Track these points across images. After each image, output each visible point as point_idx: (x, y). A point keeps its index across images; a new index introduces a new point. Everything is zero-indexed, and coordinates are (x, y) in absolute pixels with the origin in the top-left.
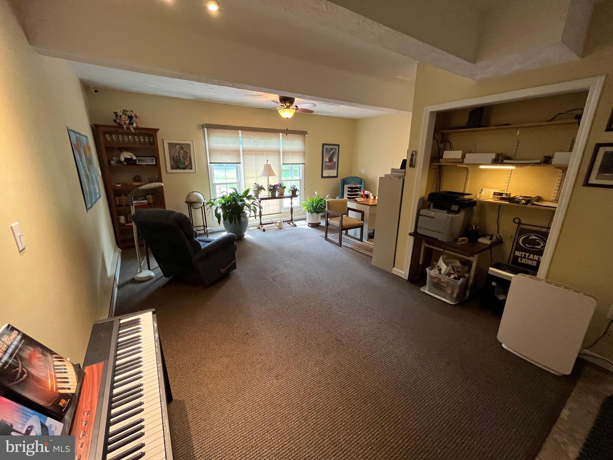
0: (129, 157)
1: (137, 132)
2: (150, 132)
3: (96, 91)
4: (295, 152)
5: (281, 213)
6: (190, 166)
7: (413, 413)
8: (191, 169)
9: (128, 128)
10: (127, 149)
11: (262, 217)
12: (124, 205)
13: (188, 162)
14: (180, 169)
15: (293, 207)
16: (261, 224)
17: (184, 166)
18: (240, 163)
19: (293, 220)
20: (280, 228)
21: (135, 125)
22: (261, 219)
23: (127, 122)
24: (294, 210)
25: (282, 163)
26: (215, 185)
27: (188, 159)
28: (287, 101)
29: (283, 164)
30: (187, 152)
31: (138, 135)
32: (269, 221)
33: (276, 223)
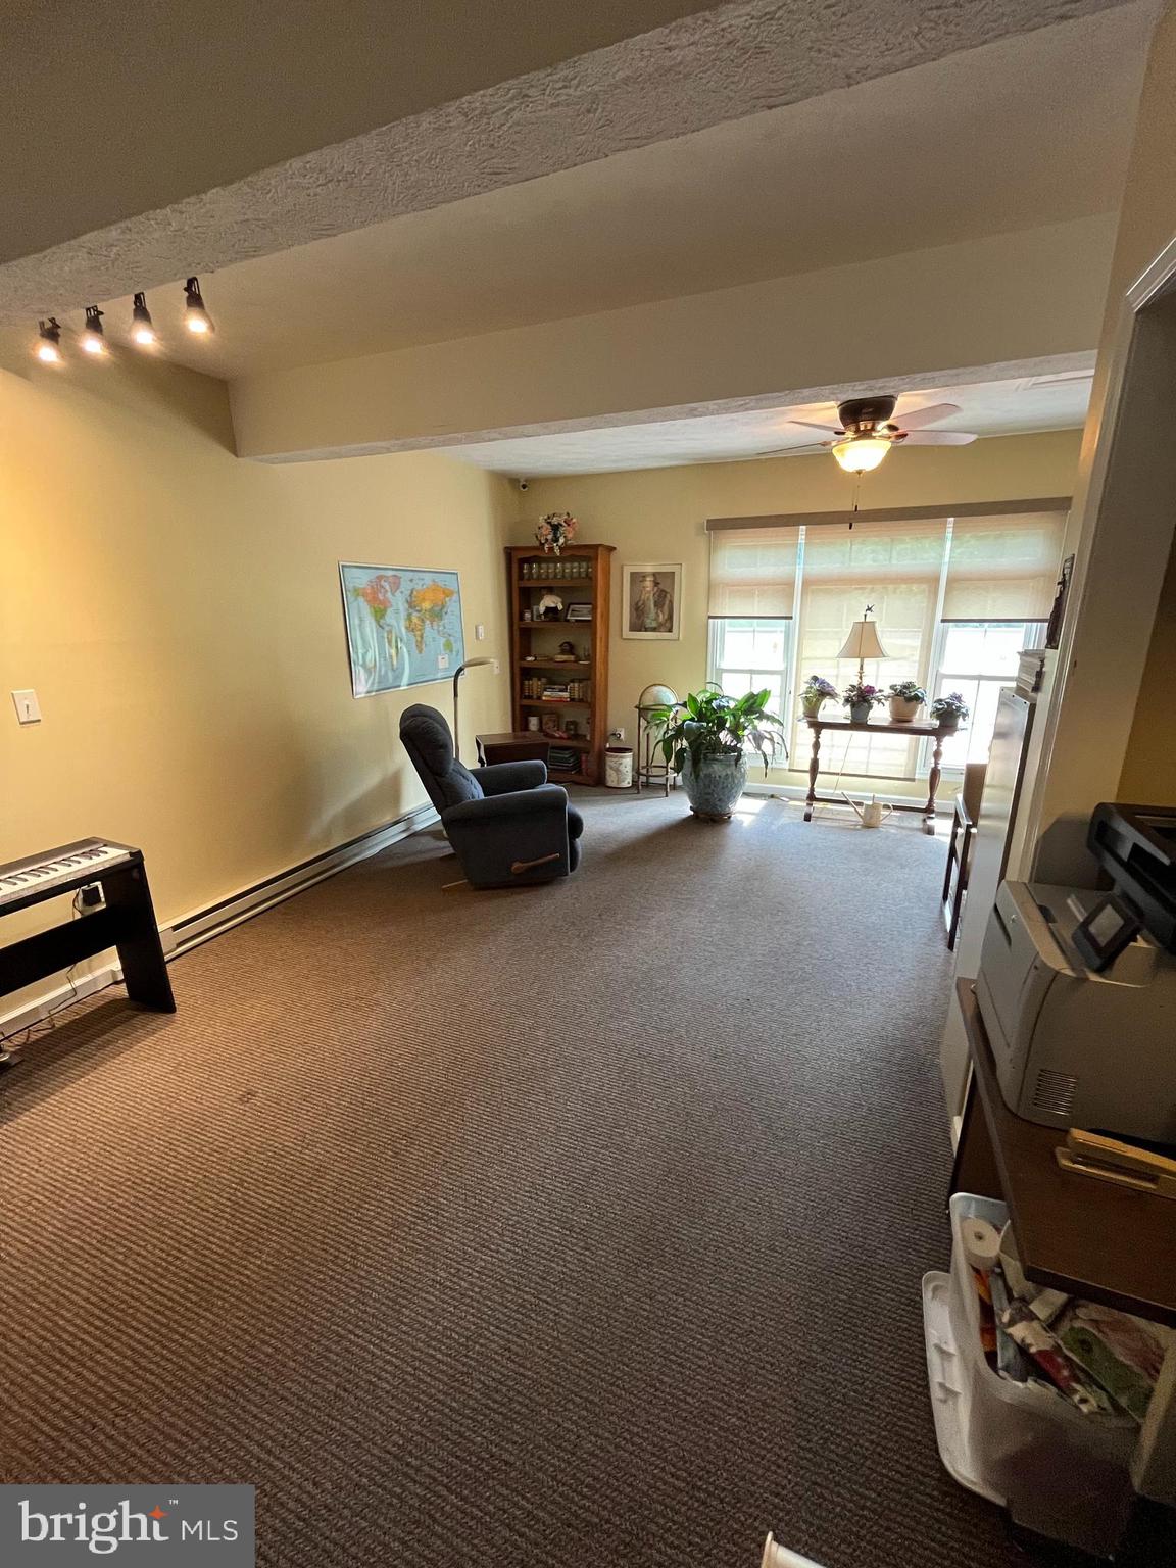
0: (553, 606)
1: (569, 553)
2: (590, 553)
3: (524, 487)
4: (1007, 578)
5: (913, 780)
6: (668, 624)
7: (155, 1420)
8: (670, 630)
9: (551, 549)
10: (551, 590)
11: (819, 776)
12: (535, 697)
13: (666, 617)
14: (646, 630)
15: (940, 767)
16: (812, 798)
17: (654, 624)
18: (791, 618)
19: (933, 811)
20: (869, 825)
21: (562, 540)
22: (812, 784)
23: (550, 537)
24: (943, 777)
25: (939, 616)
26: (720, 671)
27: (666, 608)
28: (862, 414)
29: (943, 621)
30: (666, 593)
31: (572, 559)
32: (837, 795)
33: (859, 804)
